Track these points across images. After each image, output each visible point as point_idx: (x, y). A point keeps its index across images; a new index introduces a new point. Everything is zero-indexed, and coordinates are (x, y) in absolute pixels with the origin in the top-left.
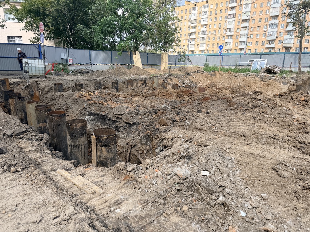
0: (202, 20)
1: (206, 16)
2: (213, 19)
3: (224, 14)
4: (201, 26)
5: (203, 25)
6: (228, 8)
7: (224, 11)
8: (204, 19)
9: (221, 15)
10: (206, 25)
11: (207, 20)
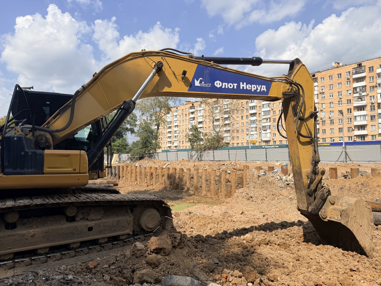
0: (174, 122)
1: (176, 119)
2: (182, 121)
3: (188, 118)
4: (174, 126)
5: (175, 126)
6: (190, 113)
7: (187, 115)
8: (175, 121)
9: (186, 118)
10: (178, 126)
11: (177, 121)
